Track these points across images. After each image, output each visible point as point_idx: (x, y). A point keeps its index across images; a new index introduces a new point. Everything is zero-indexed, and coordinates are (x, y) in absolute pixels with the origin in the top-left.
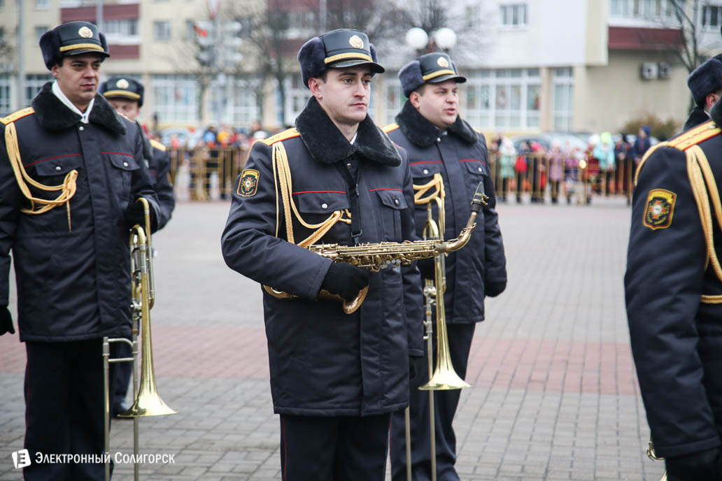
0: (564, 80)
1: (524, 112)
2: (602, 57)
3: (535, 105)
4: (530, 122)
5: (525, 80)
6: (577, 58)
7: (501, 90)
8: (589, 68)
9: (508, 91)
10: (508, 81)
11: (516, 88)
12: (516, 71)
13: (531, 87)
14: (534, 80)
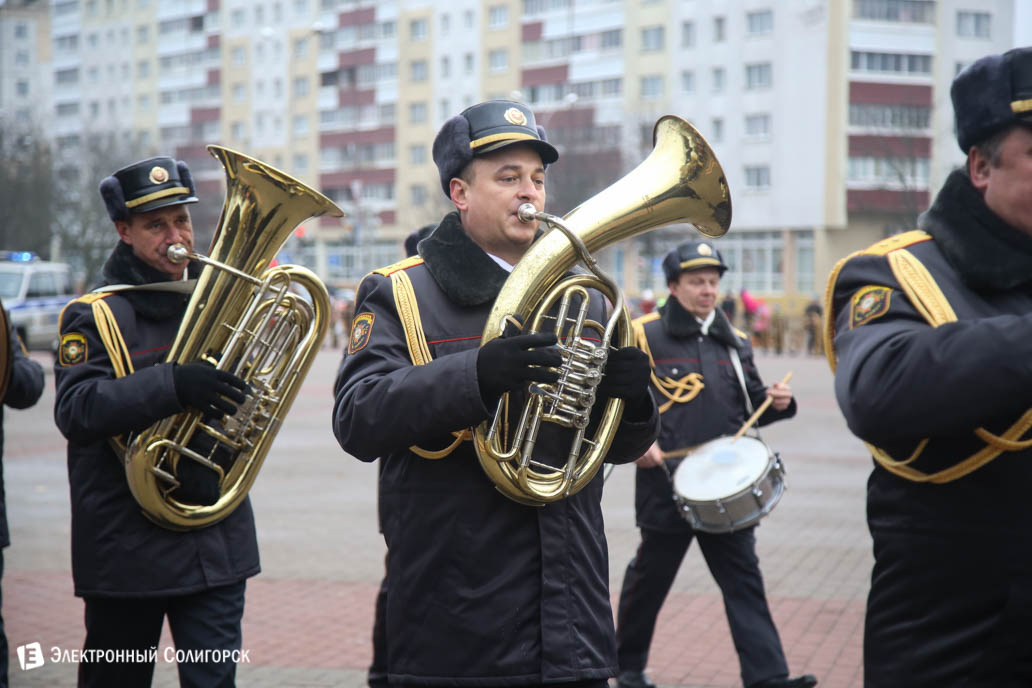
0: (805, 242)
1: (769, 276)
2: (841, 219)
3: (778, 268)
4: (775, 285)
5: (769, 244)
6: (816, 219)
7: (746, 253)
8: (831, 231)
9: (755, 255)
10: (753, 244)
11: (761, 251)
12: (760, 234)
13: (777, 251)
14: (777, 243)
